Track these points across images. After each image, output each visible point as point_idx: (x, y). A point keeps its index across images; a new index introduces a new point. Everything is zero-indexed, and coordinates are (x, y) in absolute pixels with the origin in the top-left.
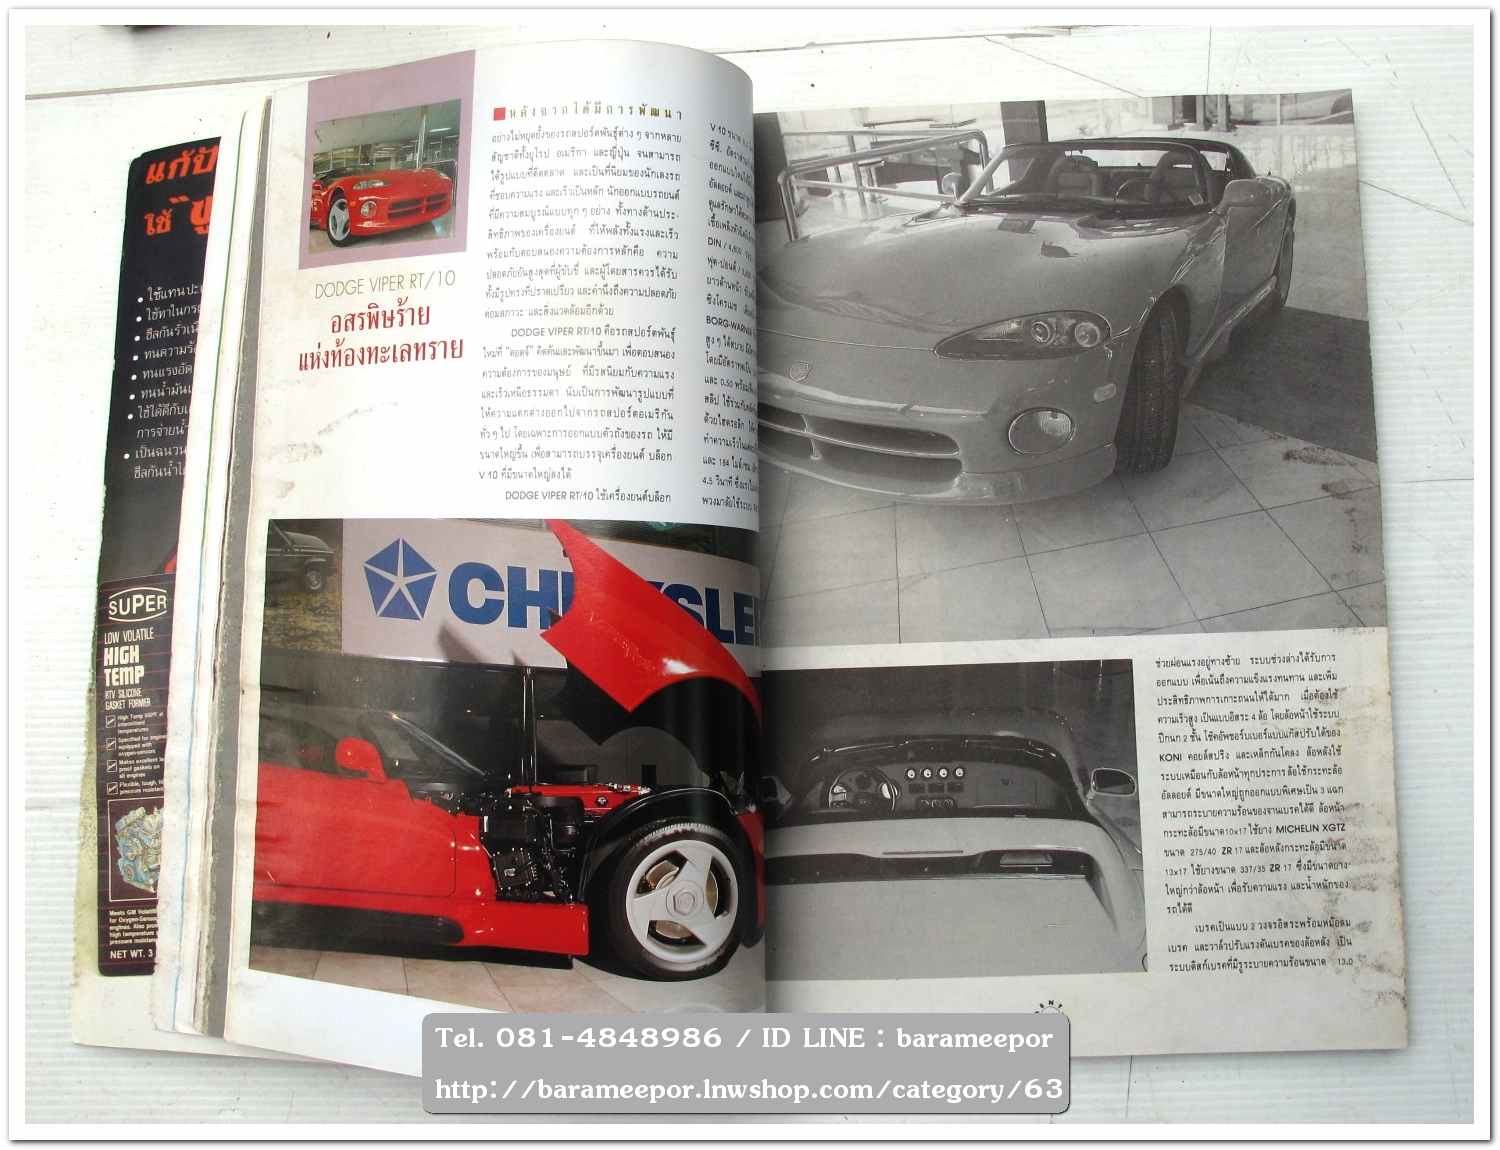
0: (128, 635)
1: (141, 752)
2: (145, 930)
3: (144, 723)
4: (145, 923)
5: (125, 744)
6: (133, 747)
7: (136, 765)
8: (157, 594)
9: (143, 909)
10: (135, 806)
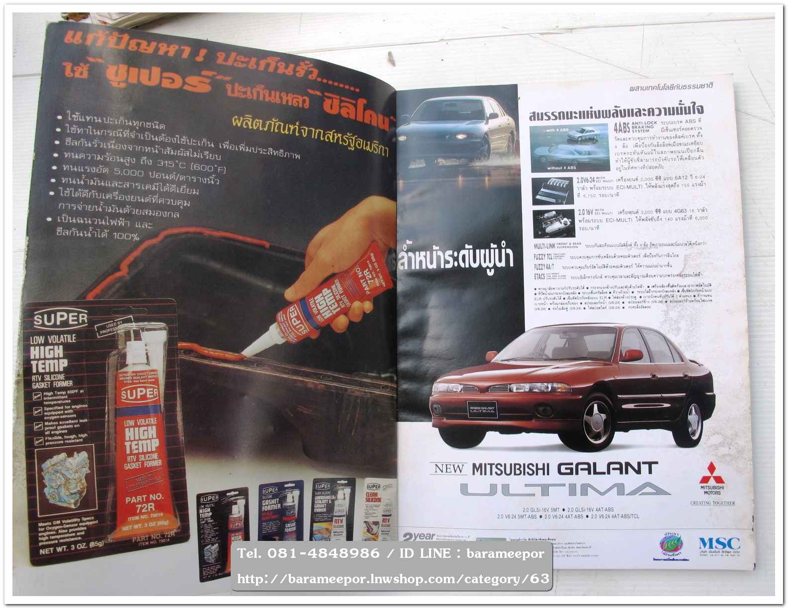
0: (51, 339)
1: (64, 417)
2: (68, 533)
3: (66, 397)
4: (68, 529)
5: (50, 411)
6: (56, 413)
7: (59, 425)
8: (79, 313)
9: (66, 520)
10: (58, 452)
